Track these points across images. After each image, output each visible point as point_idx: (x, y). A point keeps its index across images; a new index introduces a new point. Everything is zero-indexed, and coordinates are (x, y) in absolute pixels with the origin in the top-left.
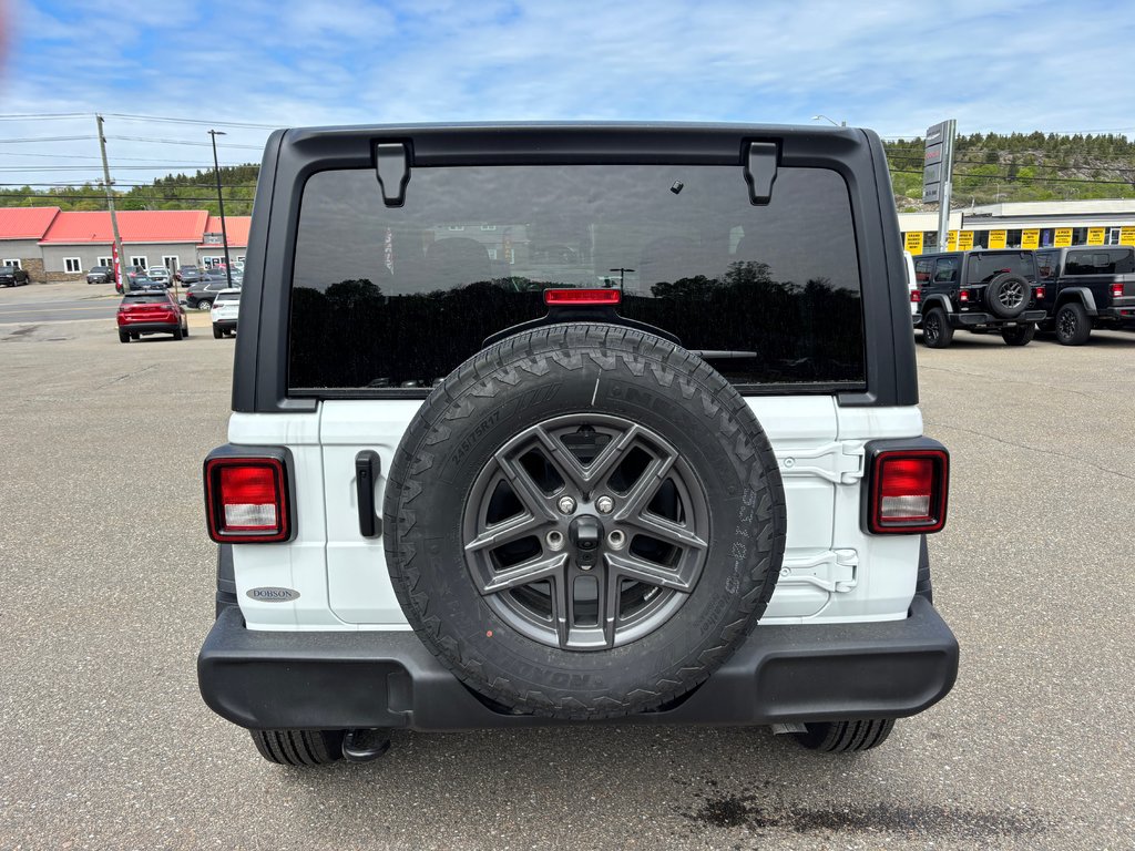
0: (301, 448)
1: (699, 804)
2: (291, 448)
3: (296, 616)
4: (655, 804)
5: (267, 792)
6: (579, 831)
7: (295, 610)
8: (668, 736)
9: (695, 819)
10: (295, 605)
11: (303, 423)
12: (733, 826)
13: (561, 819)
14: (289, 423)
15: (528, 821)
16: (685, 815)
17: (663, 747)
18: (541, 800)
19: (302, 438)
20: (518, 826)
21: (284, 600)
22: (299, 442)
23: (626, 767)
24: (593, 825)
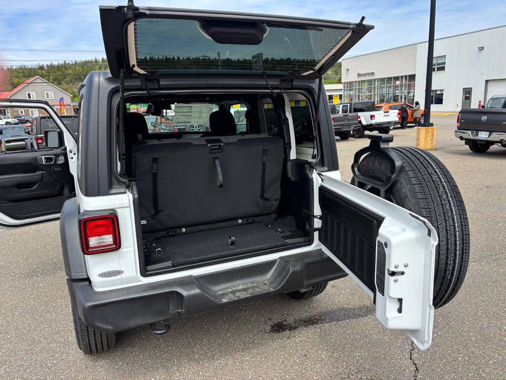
0: (121, 209)
1: (268, 328)
2: (116, 210)
3: (122, 281)
4: (253, 331)
5: (87, 368)
6: (230, 347)
7: (122, 279)
8: (245, 307)
9: (269, 333)
10: (121, 276)
11: (122, 198)
12: (284, 331)
13: (221, 345)
14: (115, 199)
15: (208, 349)
16: (265, 332)
17: (245, 311)
18: (209, 340)
19: (122, 204)
20: (205, 352)
21: (117, 275)
22: (121, 206)
23: (235, 321)
24: (234, 344)
